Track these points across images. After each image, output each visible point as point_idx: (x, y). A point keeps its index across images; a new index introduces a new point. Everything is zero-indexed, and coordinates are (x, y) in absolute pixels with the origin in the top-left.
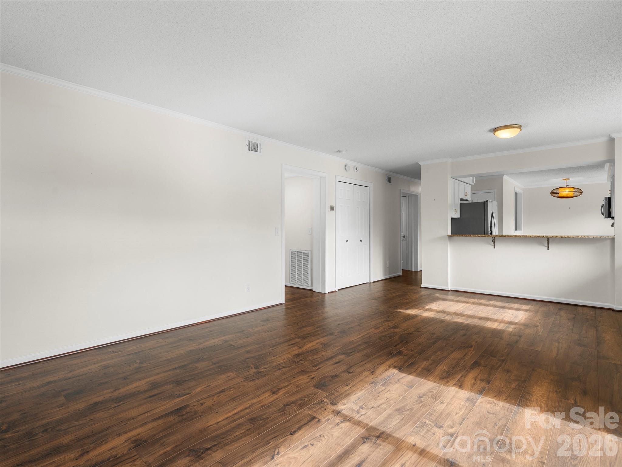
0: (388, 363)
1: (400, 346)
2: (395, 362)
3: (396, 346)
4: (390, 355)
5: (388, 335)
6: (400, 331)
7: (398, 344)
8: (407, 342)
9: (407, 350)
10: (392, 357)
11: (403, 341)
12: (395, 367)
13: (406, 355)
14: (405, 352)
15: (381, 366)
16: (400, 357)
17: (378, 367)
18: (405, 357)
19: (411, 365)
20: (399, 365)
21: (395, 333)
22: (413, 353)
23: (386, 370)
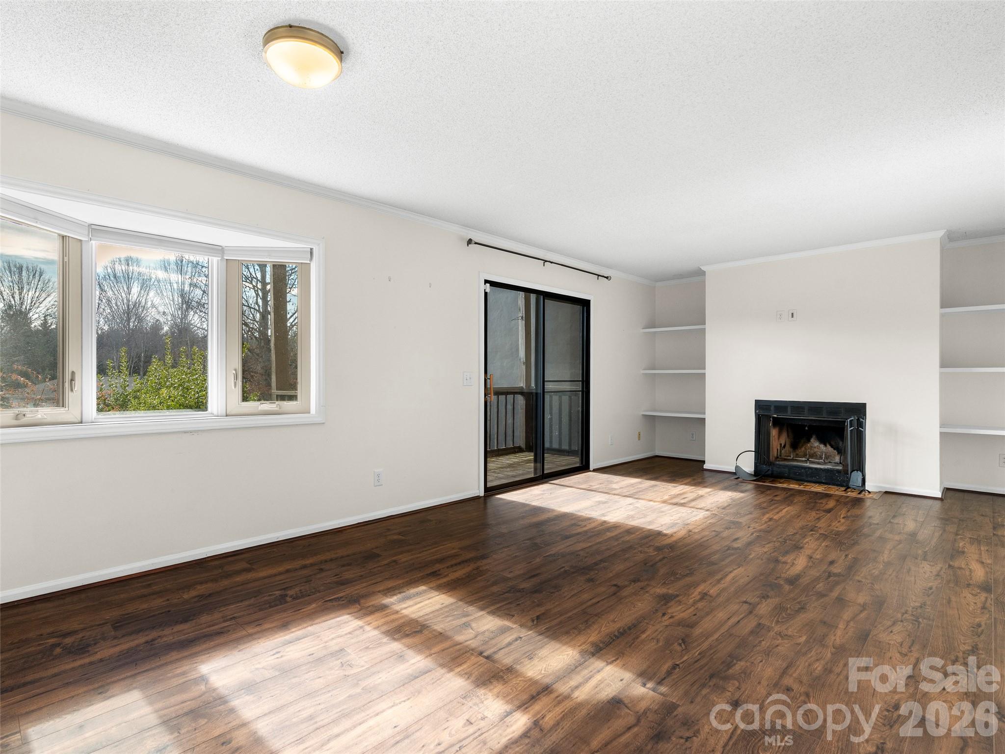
0: (674, 539)
1: (658, 558)
2: (665, 539)
3: (664, 558)
4: (672, 547)
5: (679, 579)
6: (654, 587)
7: (660, 560)
8: (645, 564)
9: (647, 552)
10: (669, 544)
11: (652, 566)
12: (665, 535)
13: (650, 546)
14: (651, 550)
15: (682, 536)
16: (658, 545)
17: (685, 535)
18: (653, 544)
19: (647, 537)
20: (660, 537)
21: (665, 583)
22: (640, 549)
23: (675, 533)
